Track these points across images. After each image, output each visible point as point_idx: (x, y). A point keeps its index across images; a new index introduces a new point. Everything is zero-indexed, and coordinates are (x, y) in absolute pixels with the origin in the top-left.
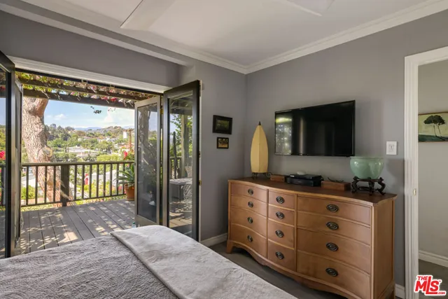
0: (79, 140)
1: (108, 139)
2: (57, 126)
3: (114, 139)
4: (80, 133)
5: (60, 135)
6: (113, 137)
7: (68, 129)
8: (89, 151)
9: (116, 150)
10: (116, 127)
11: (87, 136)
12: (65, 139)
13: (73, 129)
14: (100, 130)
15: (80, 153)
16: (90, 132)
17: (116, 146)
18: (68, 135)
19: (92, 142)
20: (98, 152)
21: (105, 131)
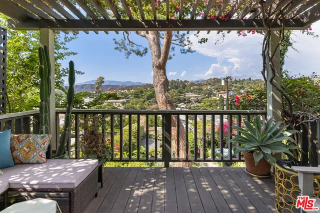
0: (192, 88)
1: (209, 87)
2: (180, 80)
3: (213, 87)
4: (192, 84)
5: (181, 86)
6: (213, 86)
7: (186, 81)
8: (197, 95)
9: (215, 95)
10: (214, 79)
11: (197, 85)
12: (184, 88)
13: (188, 82)
14: (204, 81)
15: (192, 97)
16: (198, 83)
17: (215, 92)
18: (185, 85)
19: (199, 90)
20: (203, 97)
21: (207, 82)
